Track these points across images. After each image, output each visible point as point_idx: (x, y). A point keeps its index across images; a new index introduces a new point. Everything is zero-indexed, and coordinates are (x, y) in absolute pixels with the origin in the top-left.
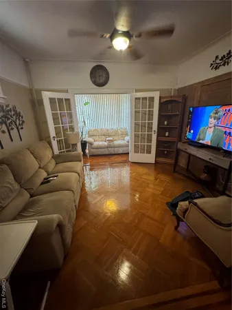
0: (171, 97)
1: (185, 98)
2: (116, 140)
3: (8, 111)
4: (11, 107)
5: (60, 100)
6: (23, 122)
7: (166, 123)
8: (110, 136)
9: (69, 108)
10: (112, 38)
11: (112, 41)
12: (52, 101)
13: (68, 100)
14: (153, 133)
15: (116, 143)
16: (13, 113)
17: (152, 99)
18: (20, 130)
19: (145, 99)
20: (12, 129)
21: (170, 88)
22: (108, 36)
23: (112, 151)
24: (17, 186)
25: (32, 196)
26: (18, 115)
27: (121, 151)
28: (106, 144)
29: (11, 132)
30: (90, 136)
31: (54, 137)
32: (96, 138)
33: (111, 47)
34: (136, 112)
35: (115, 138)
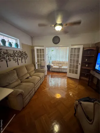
0: (90, 48)
1: (98, 48)
2: (63, 66)
3: (23, 53)
4: (24, 52)
5: (40, 50)
6: (27, 57)
7: (86, 60)
8: (60, 64)
9: (44, 52)
10: (55, 26)
11: (55, 27)
12: (37, 50)
13: (43, 50)
14: (79, 64)
15: (63, 67)
16: (24, 54)
17: (79, 49)
18: (26, 60)
19: (75, 49)
20: (23, 59)
21: (89, 43)
22: (53, 25)
23: (60, 70)
24: (17, 78)
25: (21, 82)
26: (26, 54)
27: (64, 71)
28: (58, 67)
29: (22, 60)
30: (52, 63)
31: (37, 63)
32: (55, 64)
33: (55, 30)
34: (71, 54)
35: (63, 65)
